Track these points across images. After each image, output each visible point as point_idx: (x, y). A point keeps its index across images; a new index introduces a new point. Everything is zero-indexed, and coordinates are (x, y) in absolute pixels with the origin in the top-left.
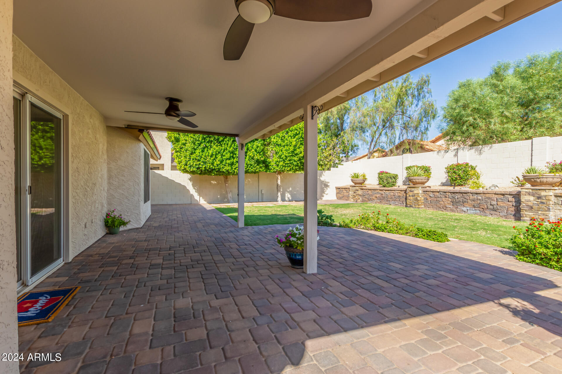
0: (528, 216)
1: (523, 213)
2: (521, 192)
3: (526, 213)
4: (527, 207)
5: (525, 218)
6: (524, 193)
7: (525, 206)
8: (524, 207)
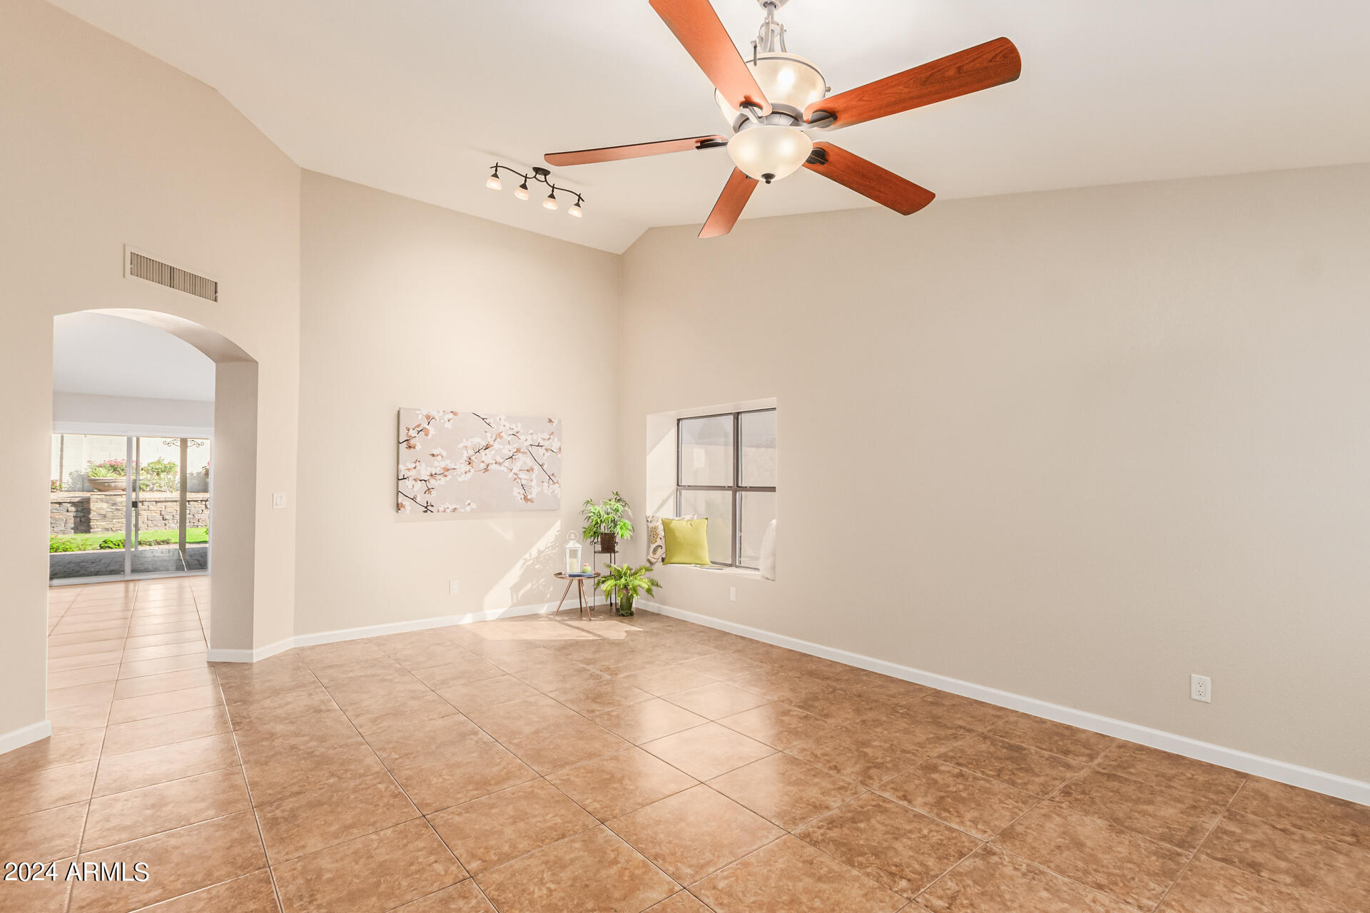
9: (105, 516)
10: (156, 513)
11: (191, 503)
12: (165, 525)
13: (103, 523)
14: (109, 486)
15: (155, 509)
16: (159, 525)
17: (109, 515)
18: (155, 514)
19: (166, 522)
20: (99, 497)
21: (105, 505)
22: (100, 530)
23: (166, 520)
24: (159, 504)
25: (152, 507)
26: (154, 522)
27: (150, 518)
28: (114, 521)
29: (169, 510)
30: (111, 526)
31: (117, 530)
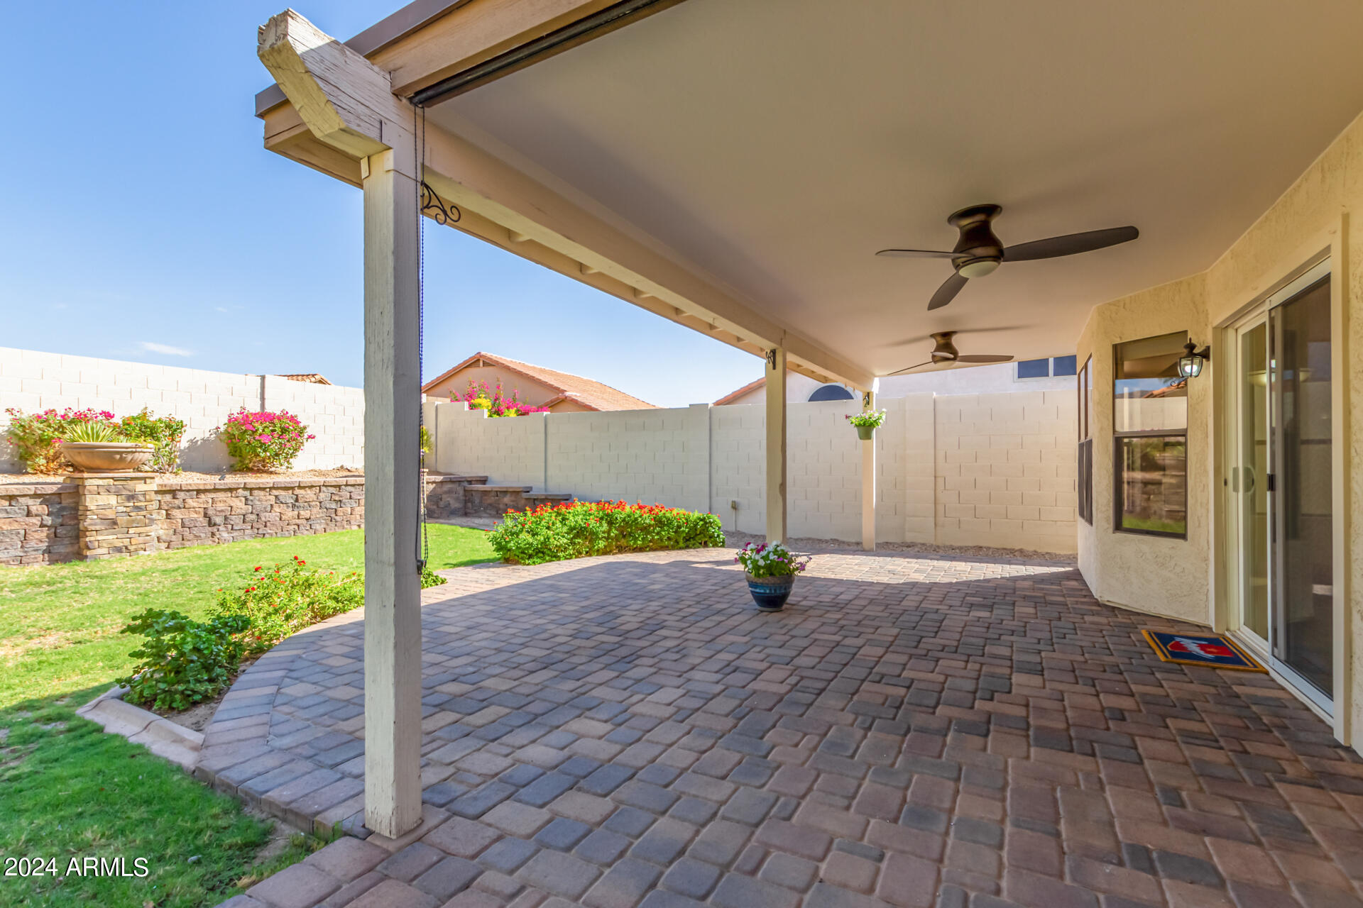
0: (105, 545)
1: (92, 539)
2: (87, 487)
3: (99, 538)
4: (102, 524)
5: (99, 551)
6: (96, 488)
7: (98, 521)
8: (95, 525)
9: (114, 523)
10: (196, 512)
11: (256, 493)
12: (213, 534)
13: (111, 537)
14: (122, 459)
15: (195, 505)
16: (203, 535)
17: (122, 520)
18: (196, 516)
19: (215, 529)
20: (100, 482)
21: (113, 500)
22: (105, 551)
23: (215, 525)
24: (202, 496)
25: (191, 502)
26: (195, 531)
27: (187, 523)
28: (131, 531)
29: (220, 506)
30: (126, 542)
31: (136, 550)
